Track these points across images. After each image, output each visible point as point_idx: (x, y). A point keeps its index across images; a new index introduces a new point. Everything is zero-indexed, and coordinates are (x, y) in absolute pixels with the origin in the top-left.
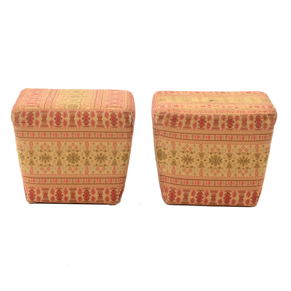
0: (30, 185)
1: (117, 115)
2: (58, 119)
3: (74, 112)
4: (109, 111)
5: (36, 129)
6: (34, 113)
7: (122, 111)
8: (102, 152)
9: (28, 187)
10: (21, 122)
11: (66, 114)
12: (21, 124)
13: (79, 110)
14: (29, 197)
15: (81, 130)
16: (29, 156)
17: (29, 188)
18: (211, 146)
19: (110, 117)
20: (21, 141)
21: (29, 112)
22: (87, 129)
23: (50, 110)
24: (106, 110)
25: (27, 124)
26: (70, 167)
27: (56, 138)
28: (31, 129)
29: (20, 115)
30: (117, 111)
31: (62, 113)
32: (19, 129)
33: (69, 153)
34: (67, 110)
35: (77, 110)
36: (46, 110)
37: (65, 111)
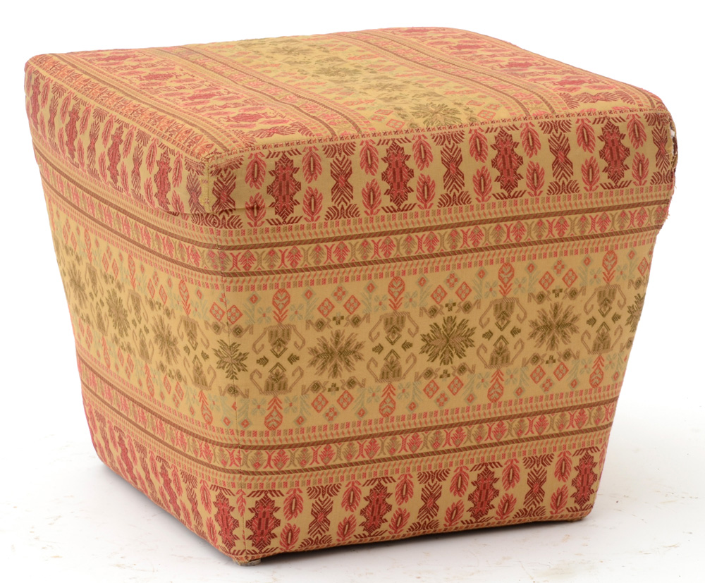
0: (255, 481)
1: (627, 133)
3: (457, 137)
4: (592, 118)
5: (306, 230)
6: (298, 161)
7: (640, 114)
8: (559, 300)
9: (248, 492)
10: (243, 206)
11: (425, 152)
12: (244, 218)
13: (472, 128)
14: (249, 533)
15: (488, 213)
16: (269, 355)
17: (253, 494)
19: (600, 145)
20: (235, 289)
21: (277, 159)
22: (510, 208)
23: (358, 141)
24: (579, 115)
25: (270, 214)
26: (433, 381)
27: (387, 261)
28: (284, 235)
29: (241, 173)
30: (624, 116)
31: (408, 149)
32: (235, 238)
33: (432, 321)
34: (423, 130)
35: (466, 130)
36: (342, 142)
37: (420, 137)
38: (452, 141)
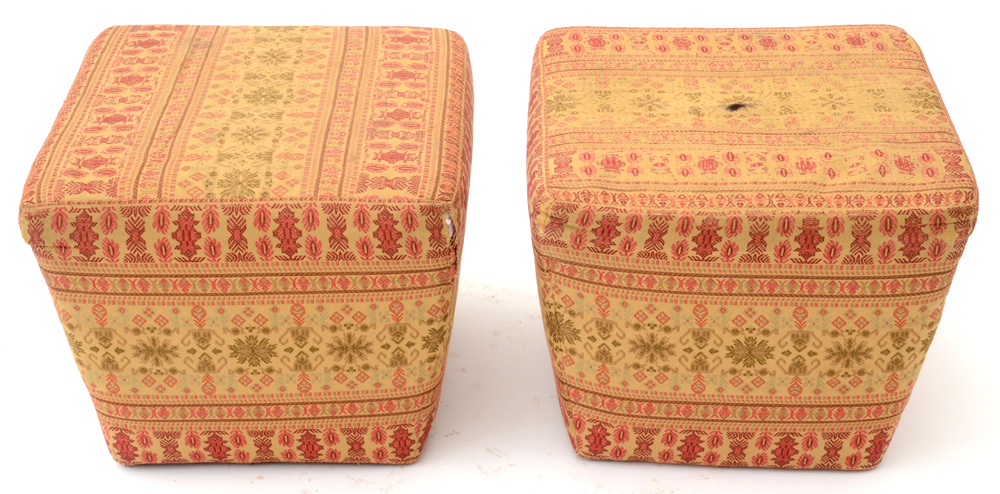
0: (114, 421)
1: (400, 220)
2: (187, 236)
3: (245, 210)
4: (370, 205)
5: (109, 268)
6: (96, 217)
7: (417, 205)
8: (352, 331)
10: (51, 245)
11: (213, 220)
12: (55, 254)
13: (261, 203)
14: (117, 451)
15: (271, 269)
16: (98, 346)
17: (114, 429)
18: (736, 311)
19: (374, 228)
20: (64, 300)
21: (78, 214)
23: (154, 205)
24: (360, 200)
25: (76, 253)
26: (245, 376)
27: (186, 294)
28: (91, 269)
29: (48, 222)
30: (400, 206)
31: (198, 216)
32: (51, 266)
33: (236, 338)
34: (216, 201)
35: (255, 204)
36: (140, 205)
37: (211, 207)
38: (239, 213)
